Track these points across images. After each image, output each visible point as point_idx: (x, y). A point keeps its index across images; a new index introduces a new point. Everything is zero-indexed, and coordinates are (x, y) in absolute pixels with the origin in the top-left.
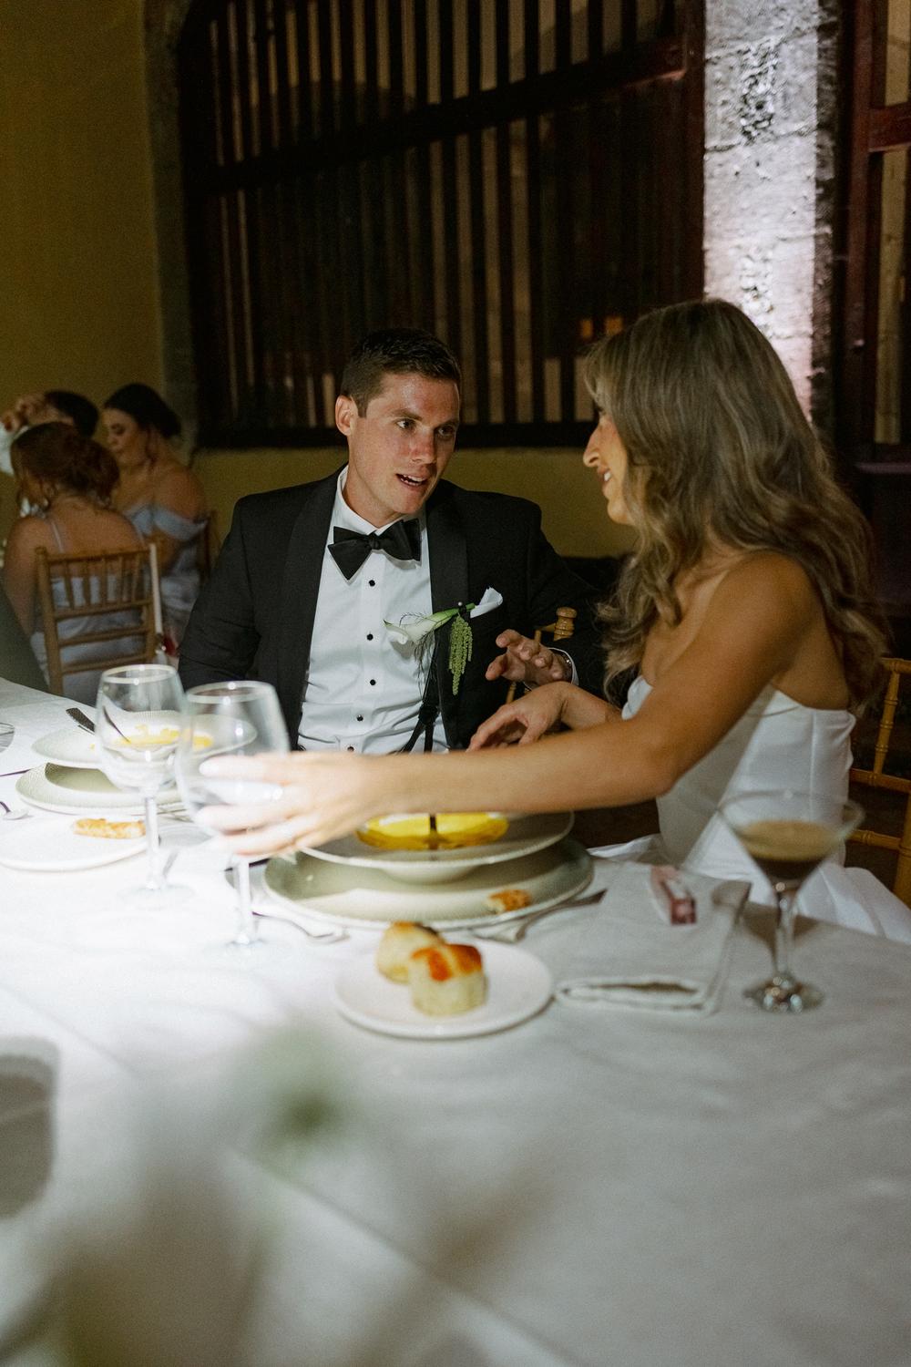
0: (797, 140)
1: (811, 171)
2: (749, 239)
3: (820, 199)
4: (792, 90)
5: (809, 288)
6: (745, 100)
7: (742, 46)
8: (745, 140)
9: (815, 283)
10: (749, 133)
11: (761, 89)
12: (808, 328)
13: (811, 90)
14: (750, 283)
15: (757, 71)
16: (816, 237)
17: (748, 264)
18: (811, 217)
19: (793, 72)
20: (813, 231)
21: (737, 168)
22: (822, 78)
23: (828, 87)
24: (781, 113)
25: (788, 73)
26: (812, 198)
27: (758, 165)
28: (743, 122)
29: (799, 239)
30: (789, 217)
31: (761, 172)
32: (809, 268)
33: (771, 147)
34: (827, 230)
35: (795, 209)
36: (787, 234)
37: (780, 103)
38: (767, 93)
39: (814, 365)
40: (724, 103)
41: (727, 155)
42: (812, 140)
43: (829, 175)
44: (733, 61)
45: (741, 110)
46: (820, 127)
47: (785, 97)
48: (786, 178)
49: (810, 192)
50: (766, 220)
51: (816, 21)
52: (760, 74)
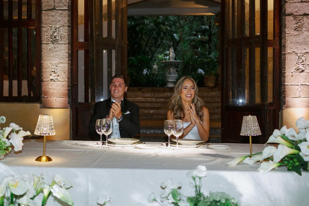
0: (64, 45)
1: (67, 51)
2: (53, 62)
3: (69, 56)
4: (62, 36)
5: (67, 73)
6: (51, 35)
7: (51, 26)
8: (52, 43)
9: (68, 72)
10: (53, 42)
11: (55, 34)
12: (67, 80)
13: (67, 36)
14: (53, 70)
15: (54, 31)
16: (68, 63)
17: (53, 67)
18: (67, 59)
19: (63, 33)
20: (68, 62)
21: (50, 48)
22: (68, 35)
23: (70, 37)
24: (60, 39)
25: (62, 32)
26: (67, 56)
27: (55, 48)
28: (51, 40)
29: (64, 63)
30: (62, 59)
31: (56, 49)
32: (67, 69)
33: (58, 45)
34: (70, 62)
35: (63, 57)
36: (62, 62)
37: (60, 38)
38: (57, 35)
39: (68, 87)
40: (47, 35)
41: (48, 45)
42: (67, 45)
43: (70, 52)
44: (49, 28)
45: (51, 37)
46: (68, 43)
47: (61, 37)
48: (61, 51)
49: (67, 55)
50: (57, 59)
51: (67, 24)
52: (55, 31)
